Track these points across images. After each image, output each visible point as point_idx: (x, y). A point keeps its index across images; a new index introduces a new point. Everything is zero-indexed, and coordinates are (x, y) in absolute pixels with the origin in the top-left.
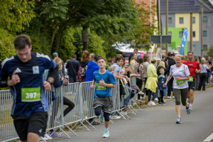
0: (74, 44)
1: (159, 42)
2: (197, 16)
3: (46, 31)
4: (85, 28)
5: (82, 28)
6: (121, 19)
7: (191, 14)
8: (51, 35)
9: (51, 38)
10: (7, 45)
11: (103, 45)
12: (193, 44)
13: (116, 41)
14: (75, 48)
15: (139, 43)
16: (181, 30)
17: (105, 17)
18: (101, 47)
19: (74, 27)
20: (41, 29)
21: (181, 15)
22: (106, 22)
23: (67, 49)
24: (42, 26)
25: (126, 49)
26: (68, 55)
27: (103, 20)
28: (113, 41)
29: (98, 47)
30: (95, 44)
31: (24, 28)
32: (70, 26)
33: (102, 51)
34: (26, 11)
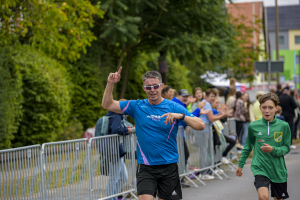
1: (267, 70)
3: (109, 59)
4: (163, 53)
5: (158, 54)
6: (214, 39)
8: (116, 65)
9: (115, 69)
10: (56, 80)
11: (188, 76)
13: (206, 70)
15: (238, 72)
18: (185, 79)
19: (148, 53)
20: (103, 56)
21: (297, 32)
22: (192, 45)
23: (138, 84)
24: (103, 52)
25: (220, 81)
26: (140, 91)
27: (189, 42)
28: (202, 70)
29: (181, 80)
30: (177, 75)
31: (79, 56)
32: (142, 51)
33: (187, 85)
34: (83, 32)
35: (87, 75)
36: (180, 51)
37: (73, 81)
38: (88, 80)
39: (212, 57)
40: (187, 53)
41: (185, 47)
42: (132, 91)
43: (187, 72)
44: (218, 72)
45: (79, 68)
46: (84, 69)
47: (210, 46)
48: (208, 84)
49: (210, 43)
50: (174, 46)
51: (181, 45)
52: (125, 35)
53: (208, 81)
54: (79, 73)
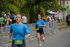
0: (36, 11)
1: (62, 10)
5: (38, 6)
9: (29, 9)
10: (17, 11)
16: (67, 6)
18: (44, 12)
20: (27, 6)
25: (51, 12)
26: (34, 14)
29: (43, 12)
30: (42, 11)
31: (23, 6)
32: (35, 5)
33: (44, 13)
34: (24, 1)
35: (23, 10)
36: (44, 5)
37: (20, 12)
38: (23, 11)
40: (46, 6)
41: (45, 4)
42: (32, 14)
43: (44, 10)
44: (51, 10)
45: (21, 9)
46: (23, 9)
47: (51, 4)
48: (49, 13)
50: (43, 4)
51: (44, 4)
52: (32, 2)
53: (49, 12)
54: (21, 10)
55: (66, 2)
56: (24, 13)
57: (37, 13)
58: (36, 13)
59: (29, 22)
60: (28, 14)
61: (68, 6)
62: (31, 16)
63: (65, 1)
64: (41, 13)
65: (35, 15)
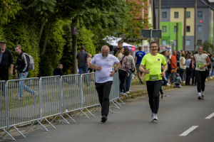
0: (64, 37)
1: (149, 37)
2: (192, 11)
3: (34, 23)
4: (74, 21)
5: (71, 22)
6: (111, 13)
7: (185, 8)
8: (40, 28)
9: (39, 31)
11: (93, 38)
12: (186, 38)
13: (106, 35)
14: (64, 41)
15: (129, 37)
17: (95, 11)
18: (91, 41)
19: (63, 19)
20: (29, 21)
21: (176, 10)
22: (95, 16)
23: (55, 42)
24: (30, 18)
26: (56, 48)
27: (93, 14)
28: (103, 34)
29: (87, 40)
30: (85, 37)
32: (59, 18)
33: (92, 44)
34: (12, 4)
35: (17, 35)
36: (87, 20)
38: (18, 38)
39: (110, 25)
42: (51, 47)
43: (92, 35)
45: (12, 29)
46: (15, 30)
47: (108, 17)
49: (108, 15)
51: (87, 16)
53: (108, 42)
54: (12, 33)
55: (172, 11)
56: (19, 43)
57: (68, 43)
58: (62, 45)
59: (37, 73)
60: (33, 47)
61: (177, 24)
62: (46, 53)
63: (169, 8)
64: (81, 44)
65: (61, 51)
